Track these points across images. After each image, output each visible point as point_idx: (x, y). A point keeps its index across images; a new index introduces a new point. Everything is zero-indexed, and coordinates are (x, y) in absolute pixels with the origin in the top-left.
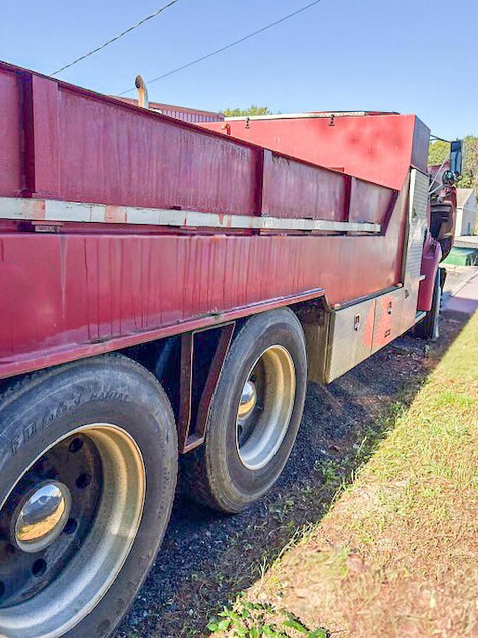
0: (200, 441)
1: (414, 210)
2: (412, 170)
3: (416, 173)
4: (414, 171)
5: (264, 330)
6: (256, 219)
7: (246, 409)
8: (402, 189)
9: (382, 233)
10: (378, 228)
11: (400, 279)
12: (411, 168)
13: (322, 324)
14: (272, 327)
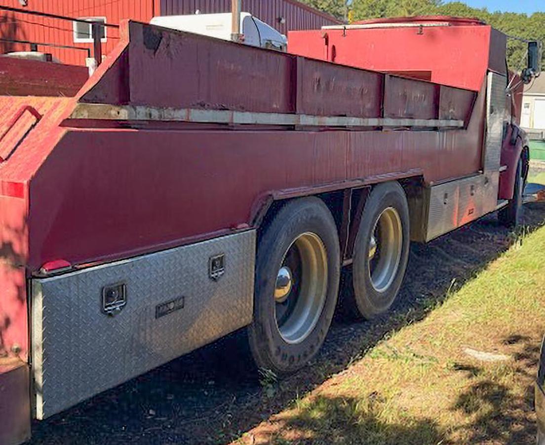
0: (350, 261)
1: (491, 107)
2: (489, 73)
3: (493, 75)
4: (490, 74)
5: (384, 196)
6: (381, 120)
7: (372, 253)
8: (481, 90)
9: (465, 127)
10: (461, 123)
11: (481, 167)
12: (488, 71)
13: (420, 197)
14: (389, 194)
